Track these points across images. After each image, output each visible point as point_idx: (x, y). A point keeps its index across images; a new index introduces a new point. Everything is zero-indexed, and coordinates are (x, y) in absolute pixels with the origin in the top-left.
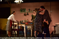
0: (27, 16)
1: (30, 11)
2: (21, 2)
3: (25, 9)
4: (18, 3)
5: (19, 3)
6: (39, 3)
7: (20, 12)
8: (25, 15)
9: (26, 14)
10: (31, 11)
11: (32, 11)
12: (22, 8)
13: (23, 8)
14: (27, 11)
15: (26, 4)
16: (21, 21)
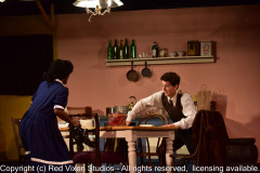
0: (145, 81)
1: (158, 55)
2: (109, 4)
3: (133, 45)
4: (93, 10)
5: (102, 11)
6: (208, 9)
7: (108, 62)
8: (132, 76)
9: (139, 70)
10: (165, 55)
11: (172, 55)
12: (119, 39)
13: (121, 38)
14: (142, 56)
15: (138, 16)
16: (108, 110)
